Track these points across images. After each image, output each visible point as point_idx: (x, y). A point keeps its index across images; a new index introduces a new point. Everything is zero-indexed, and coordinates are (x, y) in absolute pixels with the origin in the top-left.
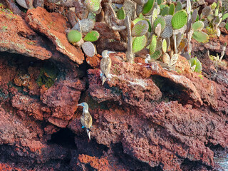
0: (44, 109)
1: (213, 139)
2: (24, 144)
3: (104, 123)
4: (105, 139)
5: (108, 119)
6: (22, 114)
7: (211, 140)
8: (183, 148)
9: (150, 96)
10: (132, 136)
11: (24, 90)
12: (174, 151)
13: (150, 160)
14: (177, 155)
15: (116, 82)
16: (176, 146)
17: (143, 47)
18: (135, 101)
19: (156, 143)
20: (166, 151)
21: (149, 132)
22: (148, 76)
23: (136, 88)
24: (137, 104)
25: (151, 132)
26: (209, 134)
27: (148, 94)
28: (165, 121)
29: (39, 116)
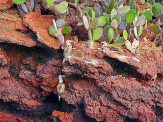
0: (38, 79)
1: (160, 103)
2: (24, 102)
3: (72, 90)
4: (72, 101)
5: (75, 87)
6: (26, 83)
7: (158, 104)
8: (124, 109)
9: (103, 71)
10: (90, 99)
11: (27, 67)
12: (117, 111)
13: (97, 116)
14: (119, 113)
15: (75, 62)
16: (119, 107)
17: (100, 37)
18: (92, 75)
19: (105, 104)
20: (112, 111)
21: (100, 97)
22: (101, 57)
23: (90, 66)
24: (93, 77)
25: (102, 97)
26: (156, 99)
27: (101, 70)
28: (111, 89)
29: (36, 84)
